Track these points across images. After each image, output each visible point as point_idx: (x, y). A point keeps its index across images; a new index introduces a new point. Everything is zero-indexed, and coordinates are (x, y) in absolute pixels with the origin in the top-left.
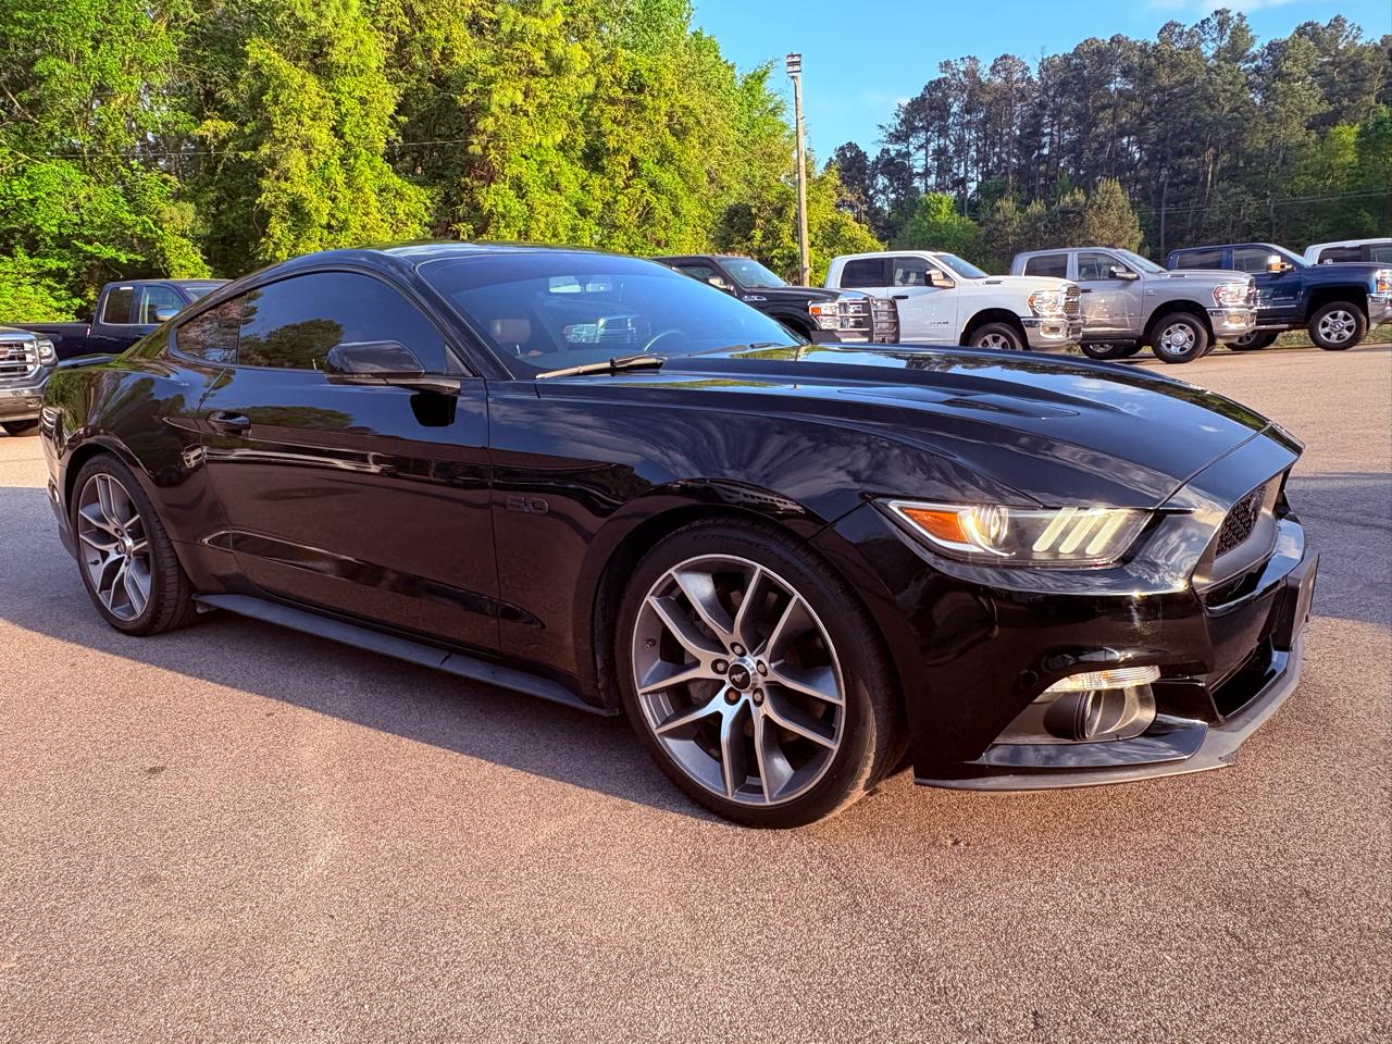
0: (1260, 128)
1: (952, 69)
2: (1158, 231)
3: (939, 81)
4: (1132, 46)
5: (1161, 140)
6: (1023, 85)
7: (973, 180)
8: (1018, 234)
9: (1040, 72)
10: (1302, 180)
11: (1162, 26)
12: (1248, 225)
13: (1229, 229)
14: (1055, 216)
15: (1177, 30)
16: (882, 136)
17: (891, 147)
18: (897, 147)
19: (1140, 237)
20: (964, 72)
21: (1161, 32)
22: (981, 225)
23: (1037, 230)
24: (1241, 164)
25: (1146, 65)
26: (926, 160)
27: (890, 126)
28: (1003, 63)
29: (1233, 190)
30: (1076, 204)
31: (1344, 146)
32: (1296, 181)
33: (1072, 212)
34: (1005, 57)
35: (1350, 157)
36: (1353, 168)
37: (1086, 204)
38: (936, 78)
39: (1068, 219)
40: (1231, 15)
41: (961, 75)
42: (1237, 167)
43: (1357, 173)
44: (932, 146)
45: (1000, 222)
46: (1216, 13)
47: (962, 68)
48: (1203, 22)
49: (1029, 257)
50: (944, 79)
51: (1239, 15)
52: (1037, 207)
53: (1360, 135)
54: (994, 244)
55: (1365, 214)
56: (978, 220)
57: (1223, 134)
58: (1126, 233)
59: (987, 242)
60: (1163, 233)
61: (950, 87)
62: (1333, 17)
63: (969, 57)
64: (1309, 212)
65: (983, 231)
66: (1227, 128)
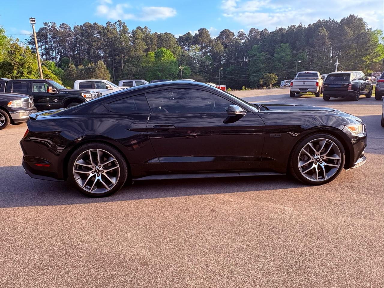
0: (133, 50)
1: (48, 25)
2: (113, 74)
3: (44, 28)
4: (100, 26)
5: (110, 51)
6: (70, 32)
7: (58, 58)
8: (77, 74)
9: (74, 29)
10: (144, 64)
11: (107, 22)
12: (134, 74)
13: (130, 75)
14: (87, 70)
15: (110, 24)
16: (26, 42)
17: (29, 46)
18: (31, 46)
19: (110, 76)
20: (51, 26)
21: (106, 23)
22: (65, 71)
23: (82, 73)
24: (130, 59)
25: (105, 32)
26: (42, 51)
27: (29, 39)
28: (63, 25)
29: (129, 65)
30: (92, 67)
31: (152, 57)
32: (142, 64)
33: (92, 69)
34: (63, 24)
35: (153, 59)
36: (154, 62)
37: (95, 67)
38: (43, 27)
39: (91, 70)
40: (122, 22)
41: (51, 27)
42: (129, 60)
43: (155, 63)
44: (43, 47)
45: (71, 70)
46: (118, 21)
47: (51, 25)
48: (115, 23)
49: (123, 82)
50: (45, 28)
51: (124, 22)
52: (81, 67)
53: (155, 54)
54: (70, 77)
55: (158, 73)
56: (64, 69)
57: (125, 51)
58: (107, 75)
59: (68, 76)
60: (114, 75)
61: (47, 30)
62: (145, 26)
63: (53, 22)
64: (147, 72)
65: (66, 73)
66: (126, 50)
